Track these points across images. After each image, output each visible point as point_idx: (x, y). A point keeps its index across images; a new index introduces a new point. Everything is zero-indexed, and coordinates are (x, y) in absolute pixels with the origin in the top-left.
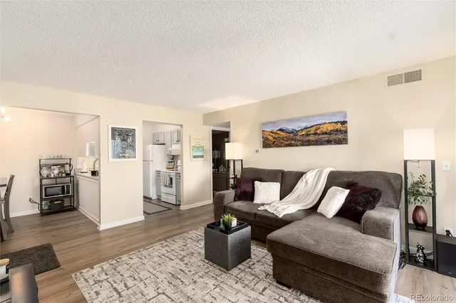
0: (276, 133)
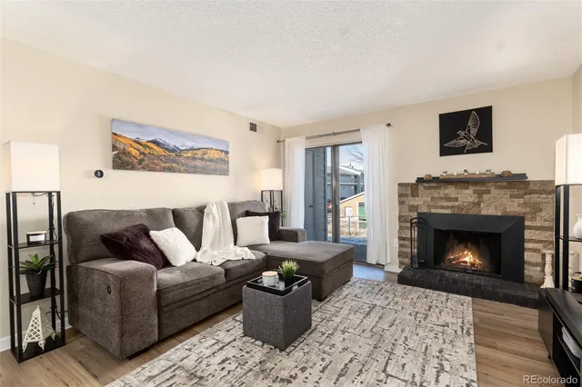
0: (145, 146)
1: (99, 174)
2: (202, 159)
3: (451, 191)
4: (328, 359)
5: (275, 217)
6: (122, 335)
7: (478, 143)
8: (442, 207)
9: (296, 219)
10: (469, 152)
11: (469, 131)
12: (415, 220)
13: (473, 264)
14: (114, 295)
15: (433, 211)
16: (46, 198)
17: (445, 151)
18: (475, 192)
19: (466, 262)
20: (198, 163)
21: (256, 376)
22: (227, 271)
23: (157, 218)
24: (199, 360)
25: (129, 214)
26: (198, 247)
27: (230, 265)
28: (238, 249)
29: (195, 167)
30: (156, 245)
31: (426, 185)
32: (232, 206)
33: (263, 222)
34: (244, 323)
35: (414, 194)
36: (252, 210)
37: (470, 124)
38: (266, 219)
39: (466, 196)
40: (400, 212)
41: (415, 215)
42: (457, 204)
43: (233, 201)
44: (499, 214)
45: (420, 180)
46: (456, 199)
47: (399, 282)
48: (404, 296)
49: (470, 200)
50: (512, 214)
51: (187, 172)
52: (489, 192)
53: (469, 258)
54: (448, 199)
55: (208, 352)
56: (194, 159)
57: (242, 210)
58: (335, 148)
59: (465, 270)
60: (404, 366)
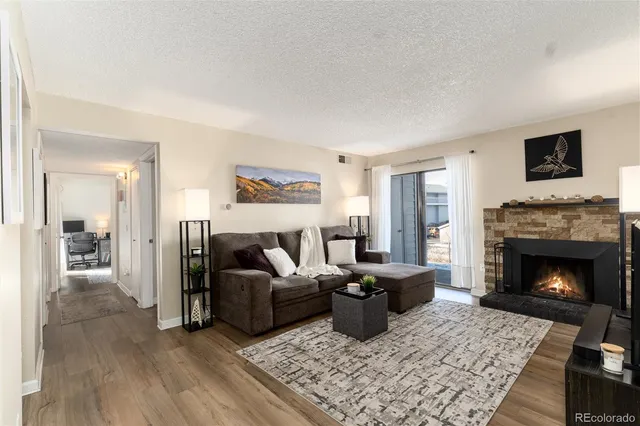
0: (258, 184)
1: (228, 207)
2: (299, 191)
3: (539, 216)
4: (397, 350)
5: (361, 241)
6: (252, 318)
7: (566, 168)
8: (529, 233)
9: (383, 243)
10: (556, 177)
11: (556, 156)
12: (501, 245)
13: (562, 291)
14: (246, 292)
15: (520, 236)
16: (199, 224)
17: (531, 176)
18: (564, 217)
19: (555, 289)
20: (296, 195)
21: (342, 353)
22: (320, 283)
23: (267, 239)
24: (302, 342)
25: (249, 236)
26: (297, 264)
27: (323, 279)
28: (329, 267)
29: (294, 198)
30: (268, 260)
31: (511, 210)
32: (324, 231)
33: (350, 246)
34: (333, 323)
35: (500, 219)
36: (341, 235)
37: (557, 148)
38: (353, 243)
39: (555, 222)
40: (486, 237)
41: (501, 240)
42: (545, 229)
43: (323, 226)
44: (591, 239)
45: (506, 206)
46: (545, 225)
47: (481, 305)
48: (481, 316)
49: (558, 225)
50: (603, 240)
51: (288, 202)
52: (579, 217)
53: (557, 284)
54: (536, 224)
55: (308, 338)
56: (293, 191)
57: (332, 234)
58: (420, 174)
59: (555, 297)
60: (458, 360)
